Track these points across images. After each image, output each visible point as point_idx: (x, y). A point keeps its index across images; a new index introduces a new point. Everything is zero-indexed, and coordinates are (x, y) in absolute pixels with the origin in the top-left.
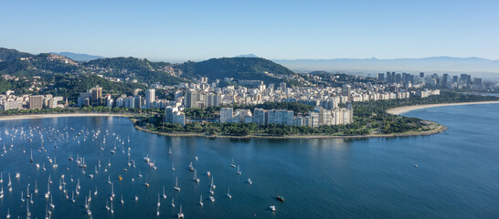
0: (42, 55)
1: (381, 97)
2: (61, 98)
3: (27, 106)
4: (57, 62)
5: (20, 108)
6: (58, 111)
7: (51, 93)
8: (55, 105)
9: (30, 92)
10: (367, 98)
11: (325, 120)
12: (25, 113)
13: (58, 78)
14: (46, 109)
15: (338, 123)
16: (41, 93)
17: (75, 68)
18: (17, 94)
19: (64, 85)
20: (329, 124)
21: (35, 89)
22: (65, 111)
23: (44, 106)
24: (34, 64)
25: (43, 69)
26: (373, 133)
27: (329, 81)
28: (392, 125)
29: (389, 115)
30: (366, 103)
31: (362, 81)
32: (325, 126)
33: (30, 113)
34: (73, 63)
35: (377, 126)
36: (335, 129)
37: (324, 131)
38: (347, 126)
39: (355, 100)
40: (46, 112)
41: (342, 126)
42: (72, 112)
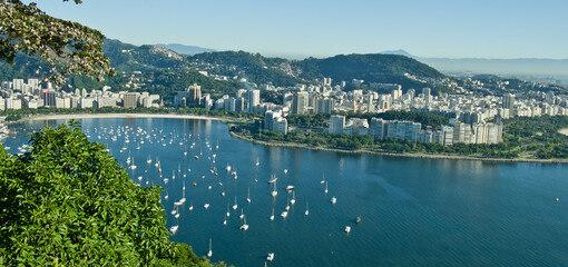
0: (144, 46)
1: (560, 111)
2: (157, 97)
3: (121, 104)
4: (160, 55)
5: (114, 105)
6: (153, 110)
7: (148, 91)
8: (149, 104)
9: (127, 89)
10: (538, 112)
11: (462, 137)
12: (118, 111)
13: (157, 74)
14: (140, 108)
15: (480, 142)
16: (138, 91)
17: (178, 62)
18: (114, 90)
19: (162, 82)
20: (467, 142)
21: (132, 86)
22: (160, 111)
23: (138, 104)
24: (136, 57)
25: (145, 62)
26: (524, 157)
27: (492, 88)
28: (556, 148)
29: (559, 135)
30: (536, 118)
31: (542, 89)
32: (462, 144)
33: (124, 111)
34: (176, 57)
35: (534, 148)
36: (473, 148)
37: (457, 151)
38: (492, 146)
39: (521, 114)
40: (139, 112)
41: (483, 146)
42: (167, 112)
